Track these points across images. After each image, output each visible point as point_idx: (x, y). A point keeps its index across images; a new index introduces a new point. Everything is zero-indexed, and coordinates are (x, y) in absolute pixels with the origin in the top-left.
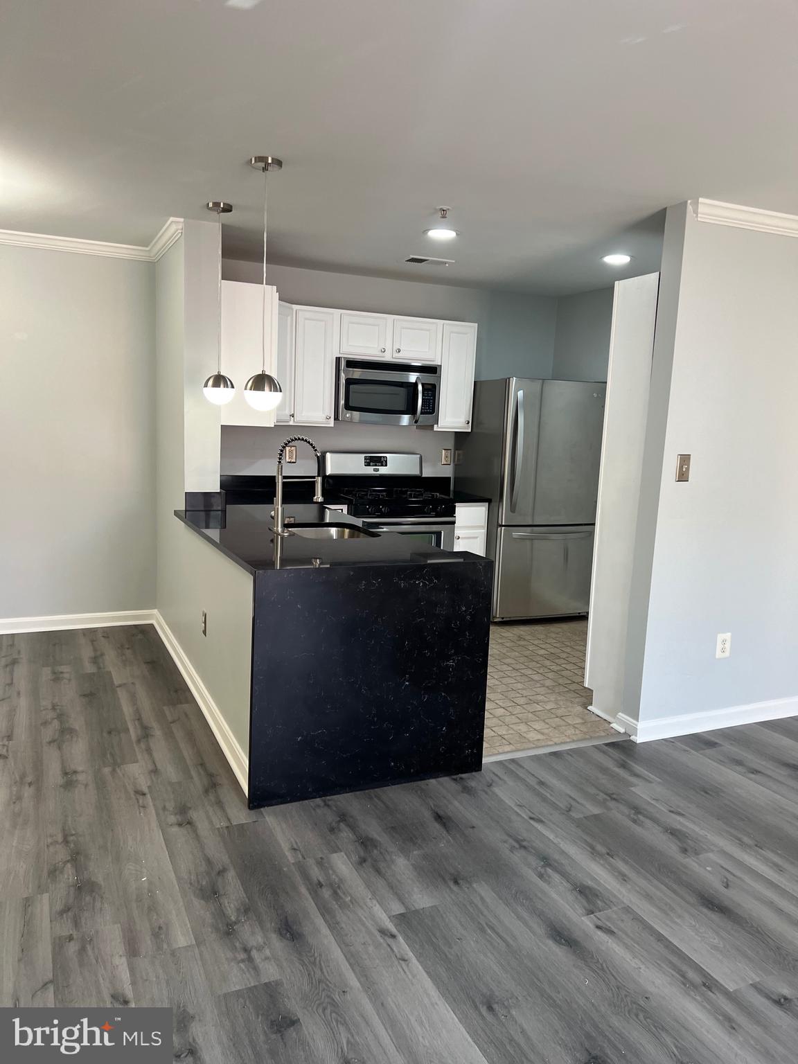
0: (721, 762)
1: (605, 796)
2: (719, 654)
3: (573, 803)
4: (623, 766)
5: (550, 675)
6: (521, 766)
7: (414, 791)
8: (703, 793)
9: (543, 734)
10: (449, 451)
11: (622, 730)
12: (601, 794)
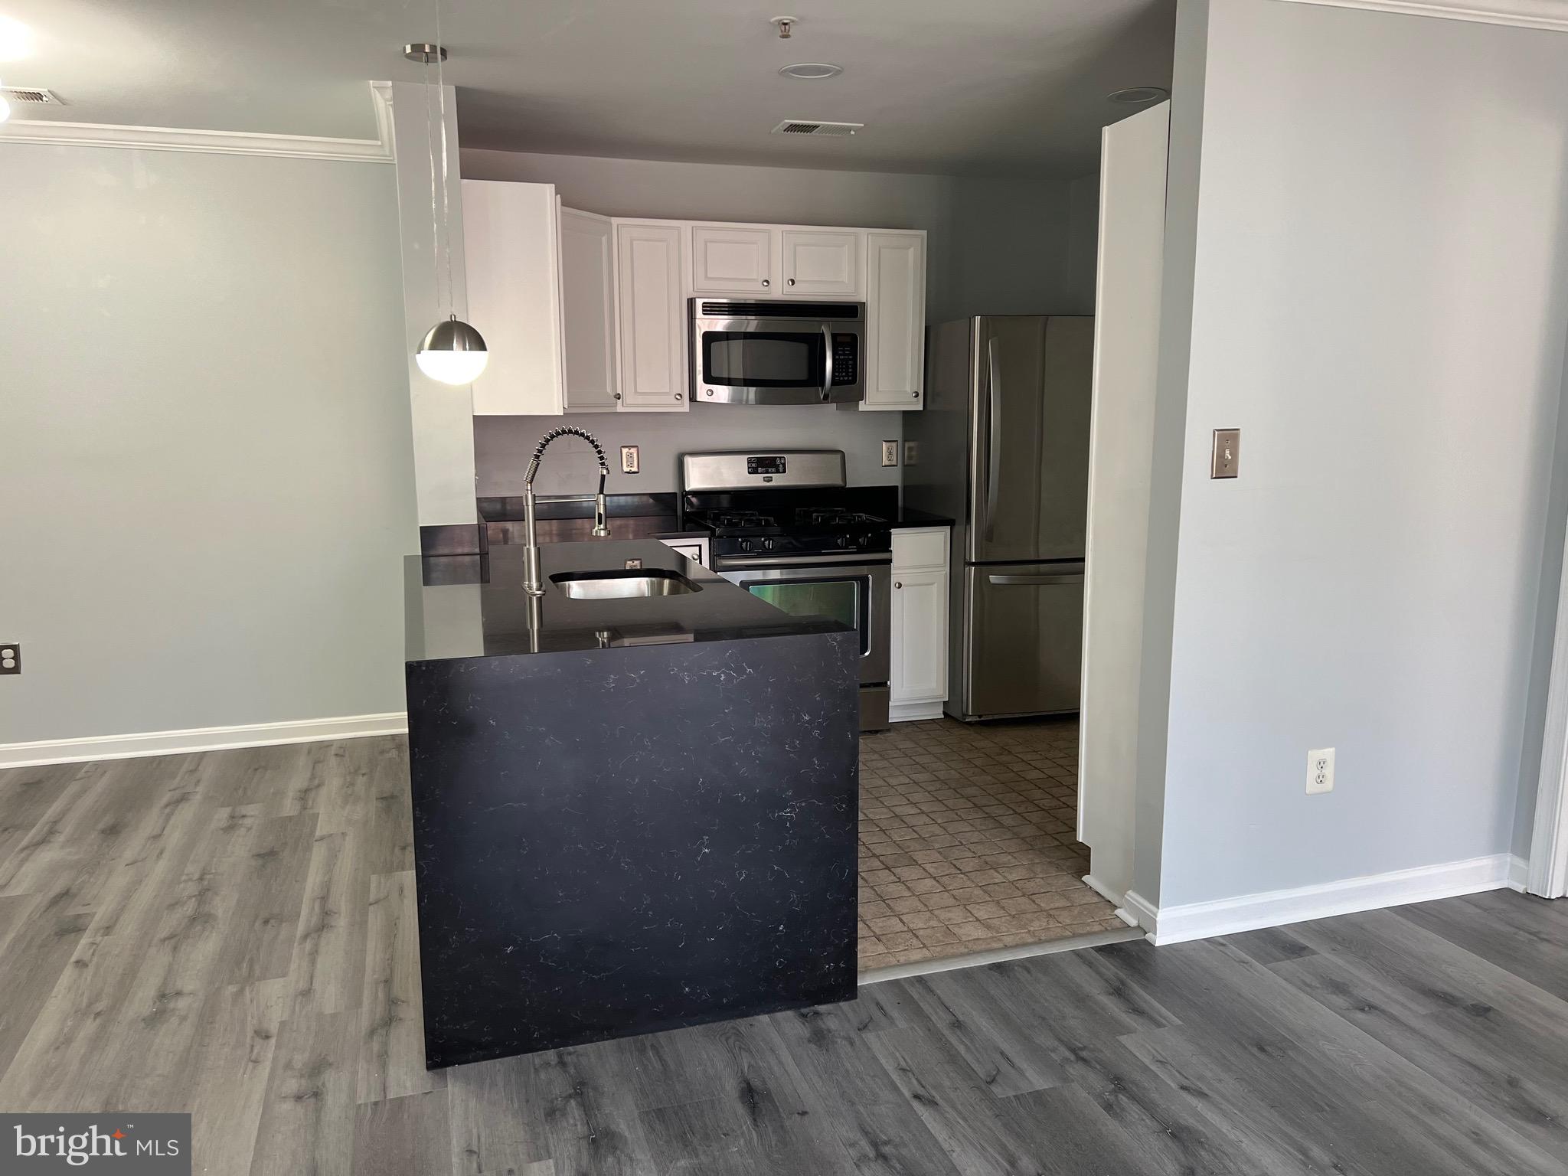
0: (1305, 987)
1: (1068, 1054)
2: (1312, 787)
3: (1005, 1067)
4: (1119, 992)
5: (1035, 817)
6: (931, 991)
7: (723, 1039)
8: (1255, 1050)
9: (989, 927)
10: (894, 444)
11: (1133, 922)
12: (1062, 1049)
